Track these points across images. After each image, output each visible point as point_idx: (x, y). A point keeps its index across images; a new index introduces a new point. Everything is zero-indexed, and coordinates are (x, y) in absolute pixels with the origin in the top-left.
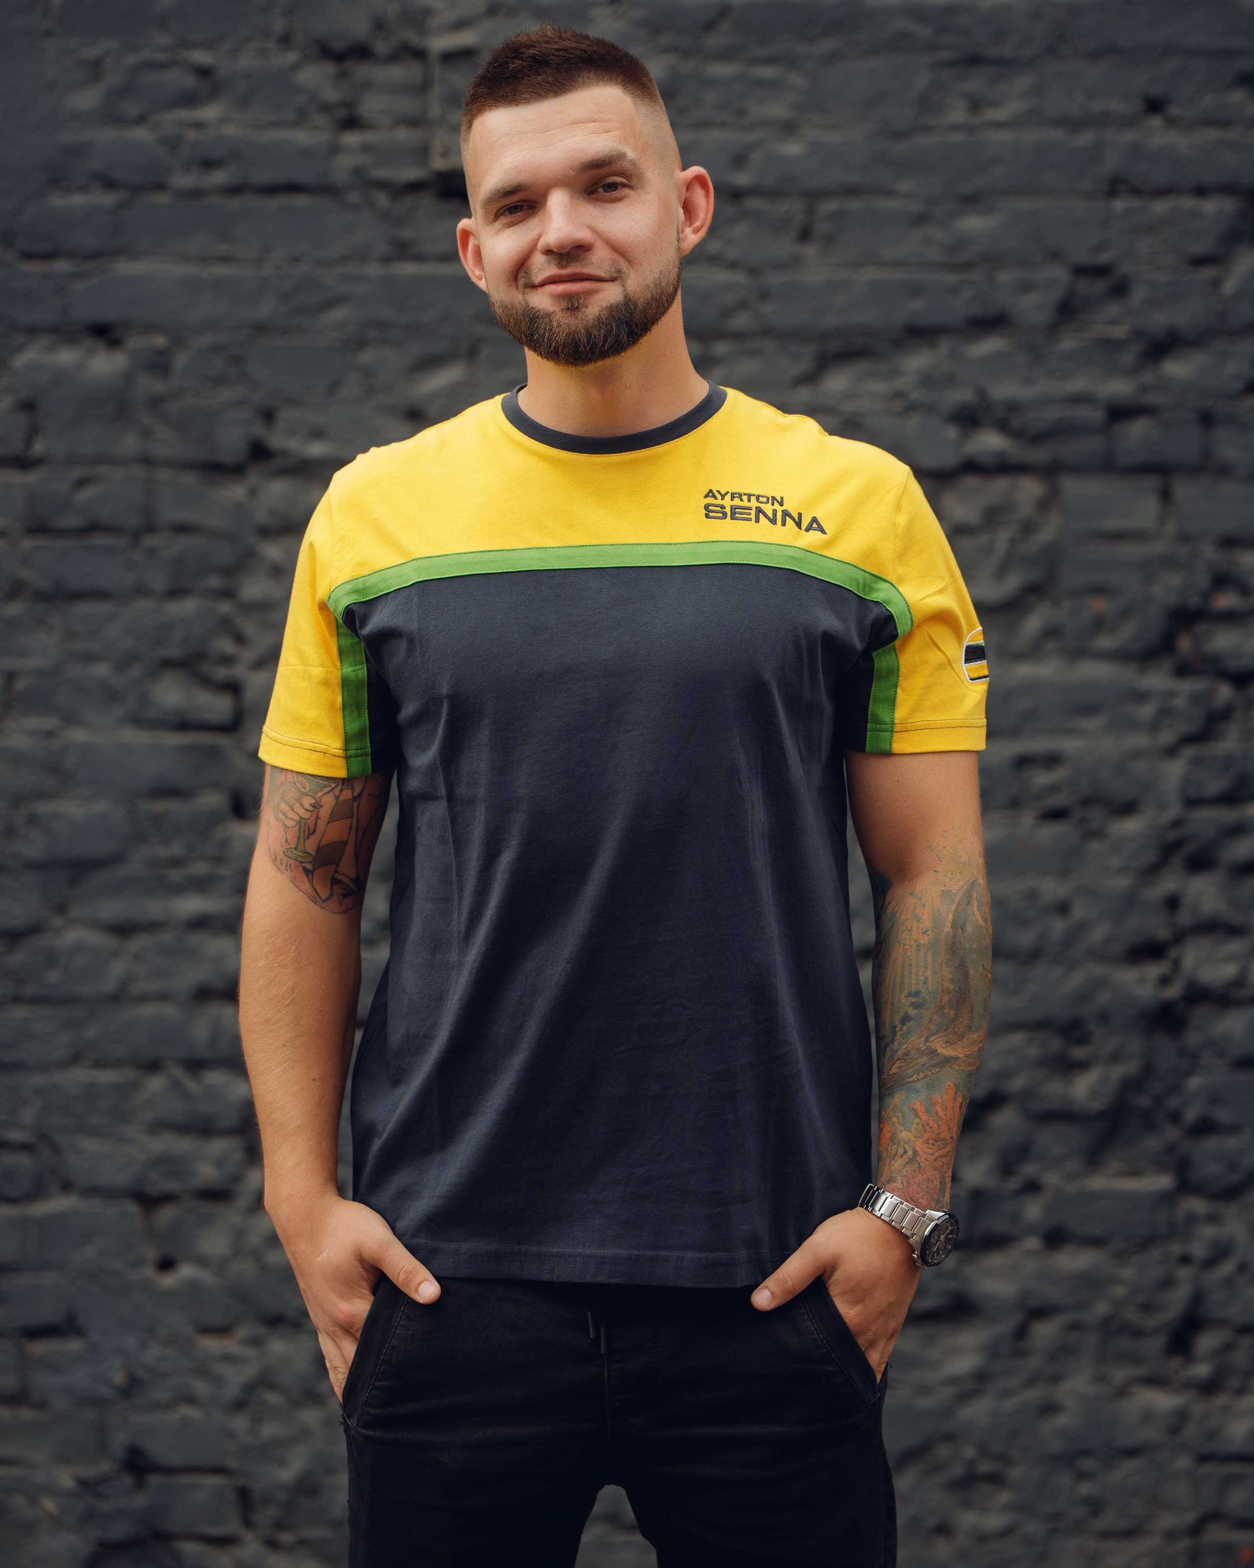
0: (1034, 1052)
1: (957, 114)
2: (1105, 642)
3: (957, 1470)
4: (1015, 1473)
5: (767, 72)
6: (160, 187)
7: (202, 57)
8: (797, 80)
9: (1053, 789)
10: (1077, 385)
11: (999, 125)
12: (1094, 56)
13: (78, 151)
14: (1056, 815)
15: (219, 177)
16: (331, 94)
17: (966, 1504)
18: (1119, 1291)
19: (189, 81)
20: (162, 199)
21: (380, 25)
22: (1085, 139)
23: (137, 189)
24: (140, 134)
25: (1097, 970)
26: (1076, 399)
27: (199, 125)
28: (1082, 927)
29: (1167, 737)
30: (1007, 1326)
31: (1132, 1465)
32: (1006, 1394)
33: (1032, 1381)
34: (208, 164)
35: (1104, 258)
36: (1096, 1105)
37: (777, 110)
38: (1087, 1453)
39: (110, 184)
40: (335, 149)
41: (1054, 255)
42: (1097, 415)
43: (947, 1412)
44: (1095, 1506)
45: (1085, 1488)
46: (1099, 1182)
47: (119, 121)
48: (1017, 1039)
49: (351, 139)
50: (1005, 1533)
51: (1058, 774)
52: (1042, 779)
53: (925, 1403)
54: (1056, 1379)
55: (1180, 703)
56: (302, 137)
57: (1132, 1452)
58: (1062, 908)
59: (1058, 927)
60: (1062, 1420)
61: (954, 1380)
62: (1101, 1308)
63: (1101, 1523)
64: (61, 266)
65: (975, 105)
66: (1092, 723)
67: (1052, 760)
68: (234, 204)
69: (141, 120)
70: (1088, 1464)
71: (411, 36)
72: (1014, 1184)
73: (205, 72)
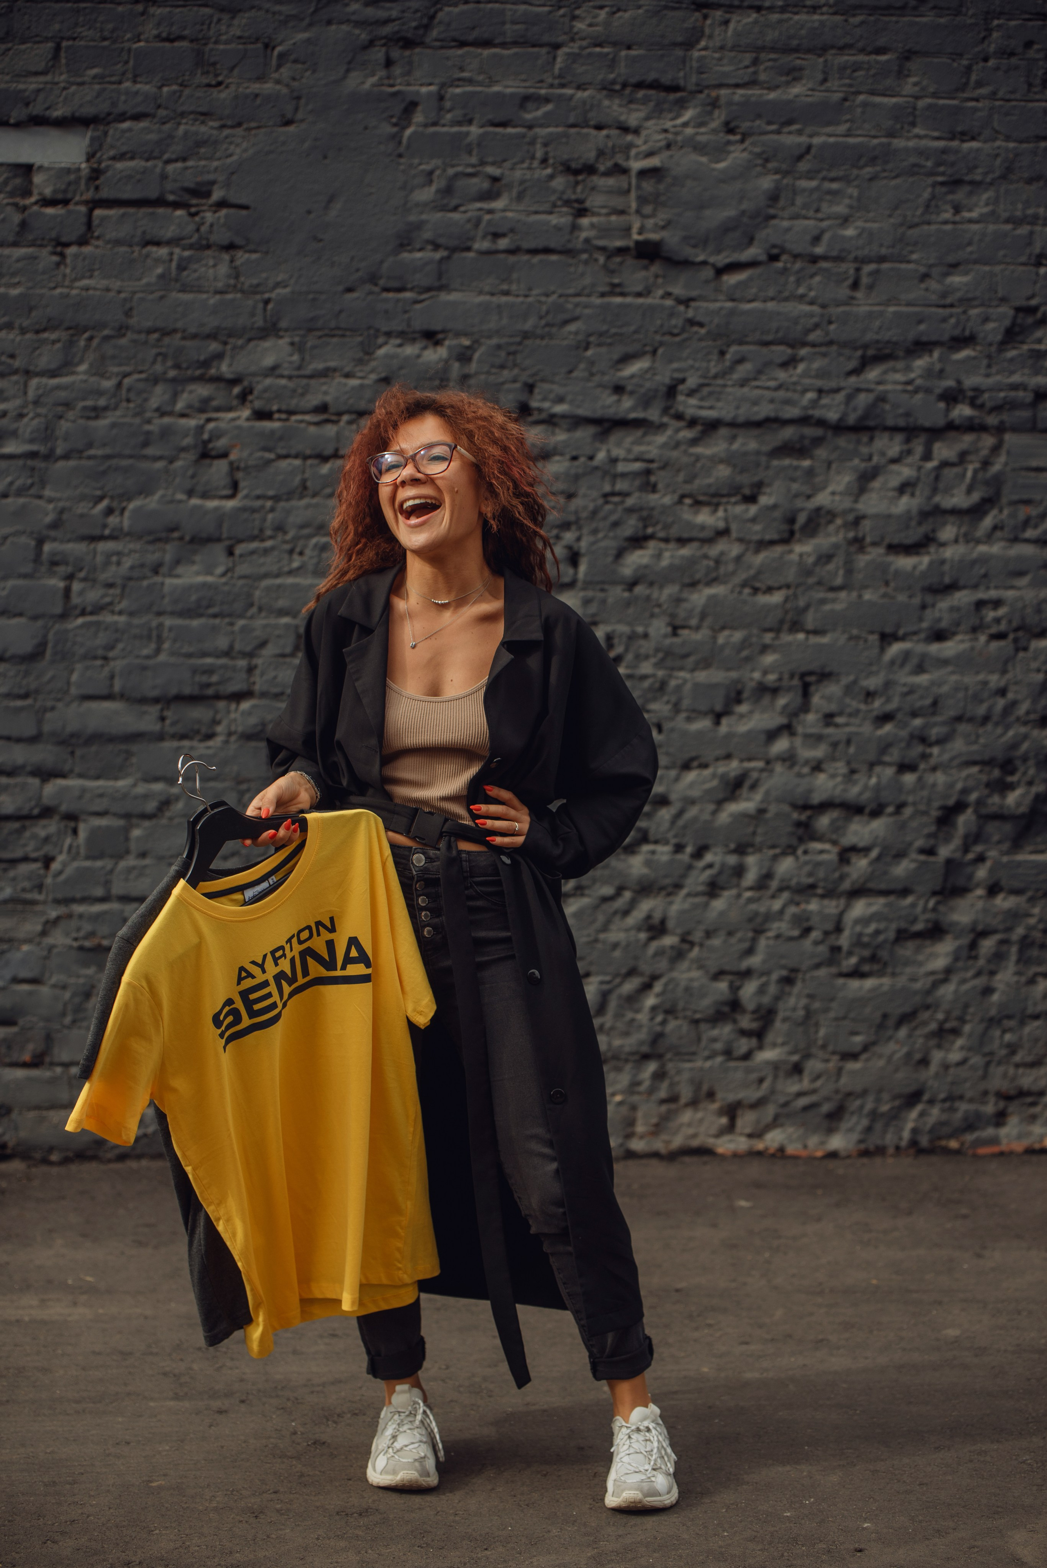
0: (984, 778)
1: (947, 215)
2: (1030, 533)
3: (933, 1026)
4: (967, 1028)
5: (835, 186)
6: (468, 249)
7: (491, 170)
8: (853, 191)
9: (998, 621)
10: (1016, 378)
11: (971, 221)
12: (1030, 181)
13: (419, 226)
14: (1000, 636)
15: (503, 243)
16: (570, 195)
17: (939, 1046)
18: (1032, 921)
19: (486, 185)
20: (471, 255)
21: (601, 153)
22: (1024, 230)
23: (453, 250)
24: (455, 216)
25: (1023, 730)
26: (1015, 387)
27: (490, 212)
28: (1014, 704)
30: (965, 941)
31: (1037, 1023)
32: (964, 981)
33: (978, 974)
34: (496, 236)
35: (1034, 302)
36: (1023, 809)
37: (840, 209)
38: (1009, 1017)
39: (437, 247)
40: (575, 227)
41: (1003, 300)
42: (1028, 397)
43: (929, 992)
44: (1013, 1049)
45: (1008, 1037)
46: (1020, 857)
47: (444, 208)
48: (975, 769)
49: (585, 221)
50: (963, 1062)
51: (1001, 612)
52: (991, 615)
53: (918, 986)
54: (992, 973)
56: (554, 220)
57: (1036, 1017)
58: (1002, 692)
59: (1001, 703)
60: (995, 997)
61: (932, 973)
62: (1020, 931)
63: (1017, 1058)
64: (408, 295)
65: (957, 209)
66: (1024, 581)
67: (997, 603)
68: (512, 259)
69: (455, 209)
70: (1012, 1023)
71: (619, 159)
72: (970, 856)
73: (495, 179)
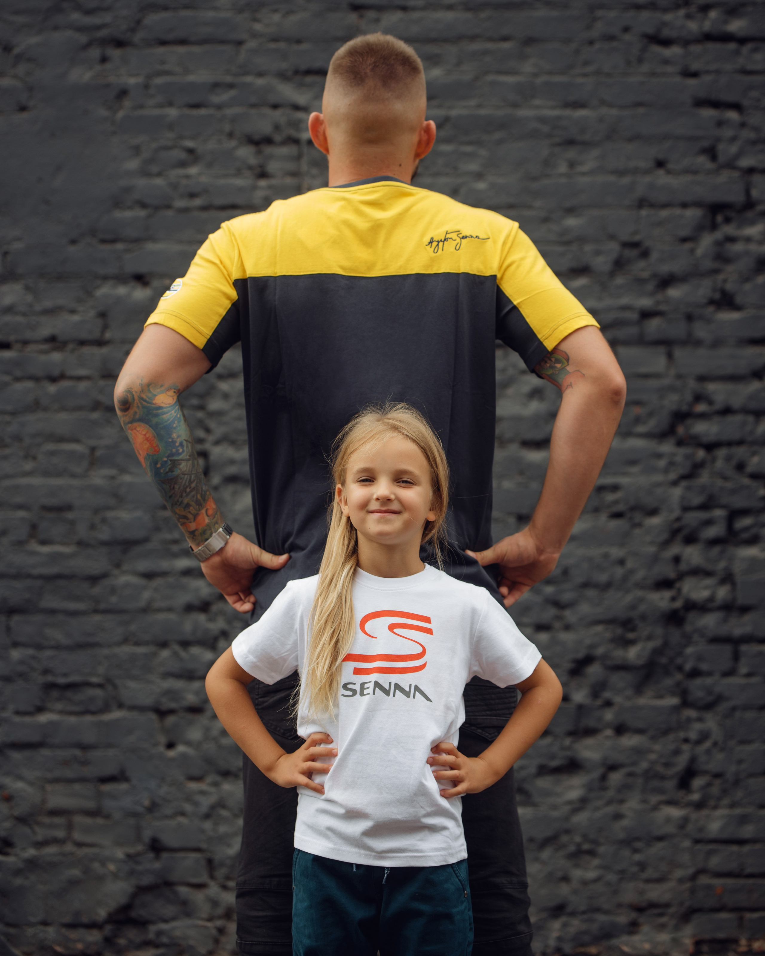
0: (608, 635)
1: (563, 168)
2: (641, 429)
3: (572, 848)
4: (602, 850)
5: (468, 149)
6: (168, 207)
7: (189, 144)
8: (483, 152)
9: (616, 502)
10: (625, 301)
11: (584, 174)
12: (630, 140)
13: (128, 190)
14: (618, 515)
15: (198, 202)
16: (253, 161)
17: (577, 866)
18: (653, 757)
19: (183, 155)
20: (169, 213)
21: (277, 127)
22: (626, 180)
23: (157, 208)
24: (159, 181)
25: (639, 593)
26: (624, 308)
27: (188, 177)
28: (632, 572)
29: (673, 476)
30: (597, 774)
31: (660, 845)
32: (597, 809)
33: (610, 802)
34: (192, 196)
35: (637, 238)
36: (640, 662)
37: (473, 167)
38: (638, 839)
39: (143, 205)
40: (254, 188)
41: (612, 237)
42: (635, 316)
43: (567, 819)
44: (642, 866)
45: (637, 857)
46: (642, 701)
47: (148, 174)
48: (599, 628)
49: (263, 183)
51: (618, 495)
52: (610, 497)
53: (555, 814)
54: (622, 801)
55: (679, 459)
56: (239, 182)
57: (660, 839)
58: (621, 562)
59: (619, 572)
60: (625, 822)
61: (570, 802)
62: (644, 765)
63: (645, 875)
64: (120, 246)
65: (572, 165)
66: (635, 469)
67: (615, 488)
68: (204, 215)
69: (159, 174)
70: (638, 845)
71: (293, 133)
72: (599, 702)
73: (191, 151)
